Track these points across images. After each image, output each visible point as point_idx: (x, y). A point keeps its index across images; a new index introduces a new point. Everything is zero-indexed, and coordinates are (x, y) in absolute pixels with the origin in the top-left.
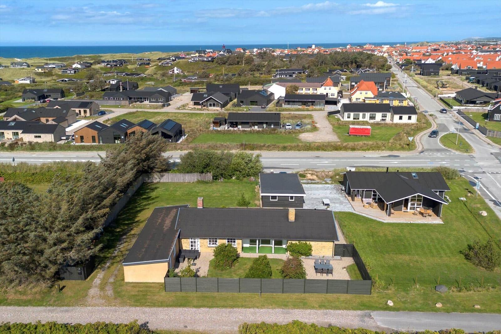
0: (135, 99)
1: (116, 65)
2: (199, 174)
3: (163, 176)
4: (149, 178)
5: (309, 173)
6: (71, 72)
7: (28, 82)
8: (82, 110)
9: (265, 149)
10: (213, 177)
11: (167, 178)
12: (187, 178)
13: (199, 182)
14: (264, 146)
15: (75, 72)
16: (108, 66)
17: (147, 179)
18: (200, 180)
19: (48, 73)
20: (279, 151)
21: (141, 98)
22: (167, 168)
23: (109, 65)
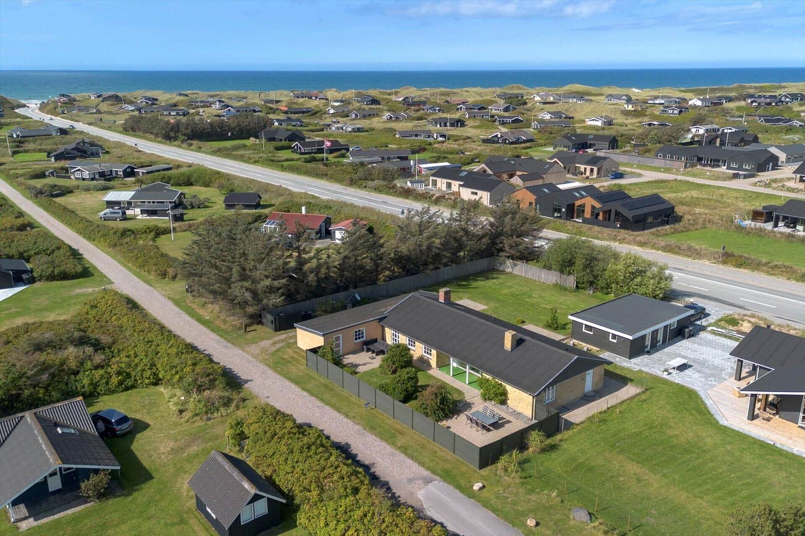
0: (707, 162)
1: (770, 104)
2: (558, 274)
3: (516, 265)
4: (501, 264)
5: (749, 322)
6: (673, 112)
7: (599, 124)
8: (588, 168)
9: (763, 271)
10: (577, 283)
11: (521, 269)
12: (543, 276)
13: (556, 285)
14: (766, 264)
15: (681, 112)
16: (754, 104)
17: (498, 265)
18: (559, 283)
19: (639, 111)
20: (789, 279)
21: (718, 161)
22: (529, 256)
23: (756, 102)
